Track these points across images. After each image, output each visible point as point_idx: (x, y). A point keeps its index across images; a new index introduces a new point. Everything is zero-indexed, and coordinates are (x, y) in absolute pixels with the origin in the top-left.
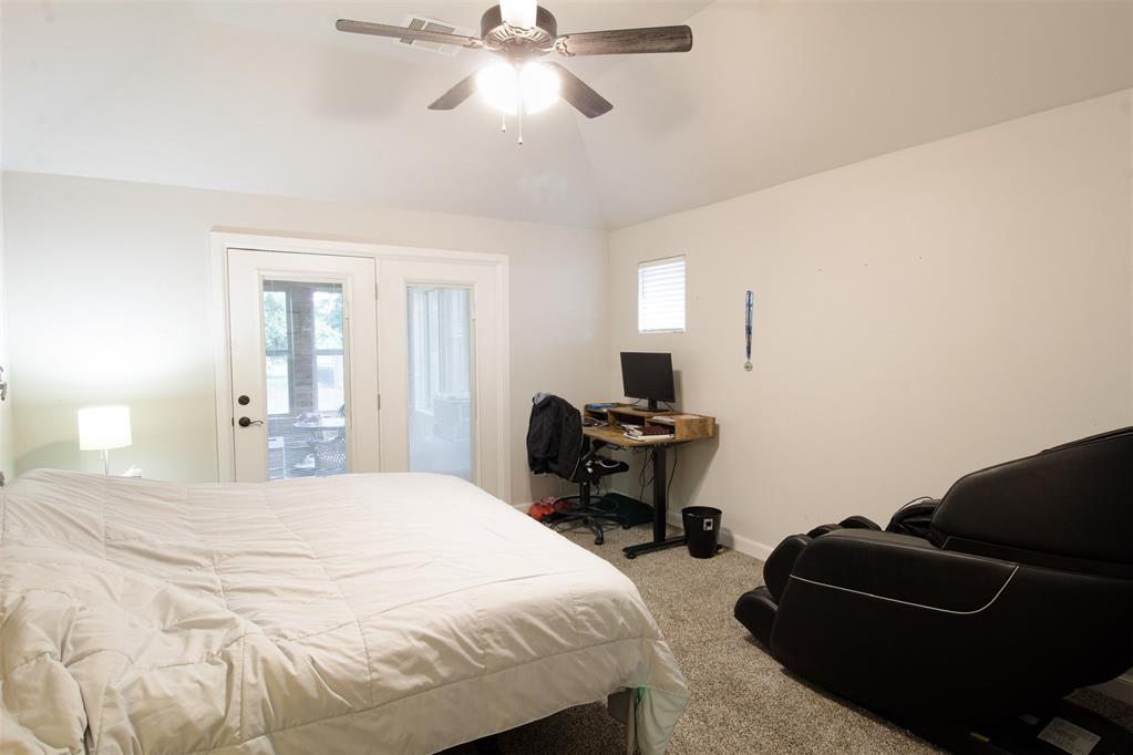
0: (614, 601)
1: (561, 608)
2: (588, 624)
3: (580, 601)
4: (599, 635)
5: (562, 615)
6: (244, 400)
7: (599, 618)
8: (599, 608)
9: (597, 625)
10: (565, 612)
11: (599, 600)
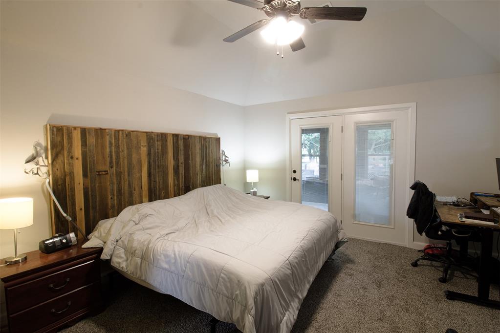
0: (239, 281)
1: (215, 270)
2: (222, 284)
3: (225, 272)
4: (225, 292)
5: (214, 273)
6: (295, 172)
7: (229, 285)
8: (230, 280)
9: (226, 287)
10: (216, 273)
11: (232, 277)
